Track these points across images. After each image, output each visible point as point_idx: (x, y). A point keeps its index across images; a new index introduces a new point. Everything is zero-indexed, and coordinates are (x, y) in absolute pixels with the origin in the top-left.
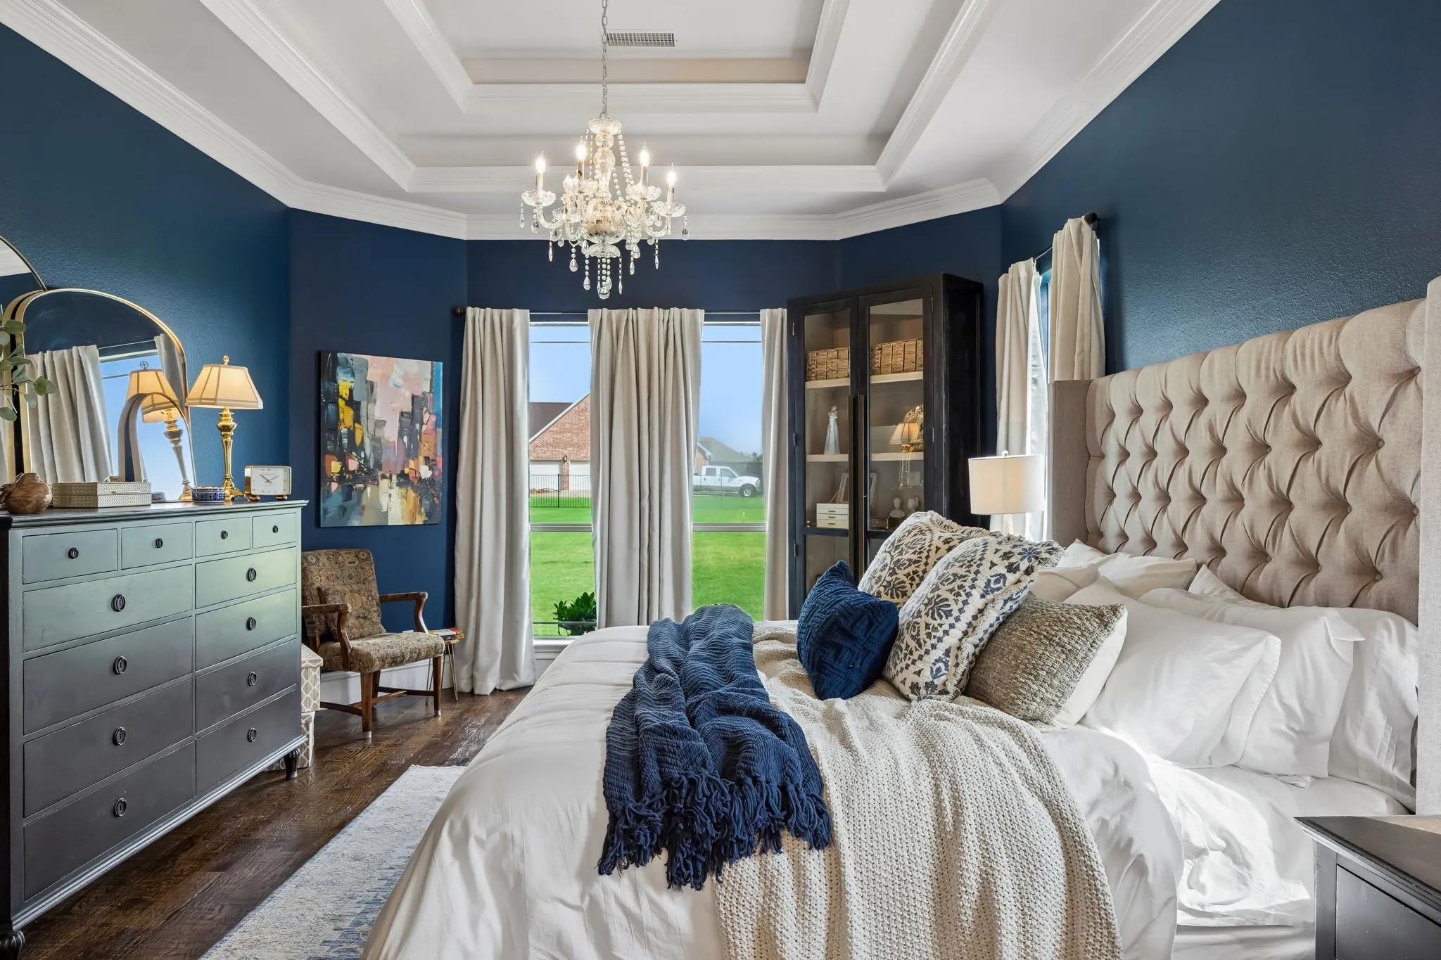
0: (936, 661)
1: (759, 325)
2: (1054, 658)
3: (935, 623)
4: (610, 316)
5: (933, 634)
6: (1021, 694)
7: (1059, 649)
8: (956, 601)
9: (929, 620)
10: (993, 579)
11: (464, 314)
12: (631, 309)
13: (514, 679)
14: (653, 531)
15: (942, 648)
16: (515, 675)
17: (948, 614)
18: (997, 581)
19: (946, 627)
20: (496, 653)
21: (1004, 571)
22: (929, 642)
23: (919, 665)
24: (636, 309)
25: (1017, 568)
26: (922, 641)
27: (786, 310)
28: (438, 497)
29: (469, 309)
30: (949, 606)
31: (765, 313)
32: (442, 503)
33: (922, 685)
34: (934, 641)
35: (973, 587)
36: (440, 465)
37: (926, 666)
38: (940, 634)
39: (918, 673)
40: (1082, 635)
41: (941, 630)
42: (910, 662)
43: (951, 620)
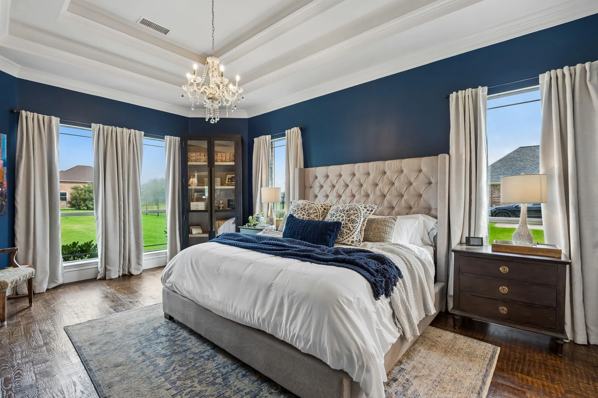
0: (357, 234)
1: (164, 141)
2: (388, 229)
3: (355, 225)
4: (103, 128)
5: (355, 228)
6: (385, 238)
7: (389, 227)
8: (358, 219)
9: (352, 224)
10: (365, 213)
11: (18, 114)
12: (113, 127)
13: (56, 283)
14: (126, 213)
15: (357, 231)
16: (56, 281)
17: (357, 222)
18: (366, 214)
19: (357, 226)
20: (47, 272)
21: (366, 211)
22: (354, 230)
23: (353, 236)
24: (116, 127)
25: (369, 210)
26: (352, 230)
27: (180, 138)
28: (4, 201)
29: (24, 113)
30: (357, 221)
31: (167, 138)
32: (6, 204)
33: (355, 241)
34: (355, 230)
35: (361, 215)
36: (6, 186)
37: (355, 236)
38: (356, 228)
39: (353, 238)
40: (392, 223)
41: (356, 227)
42: (349, 236)
43: (358, 224)
